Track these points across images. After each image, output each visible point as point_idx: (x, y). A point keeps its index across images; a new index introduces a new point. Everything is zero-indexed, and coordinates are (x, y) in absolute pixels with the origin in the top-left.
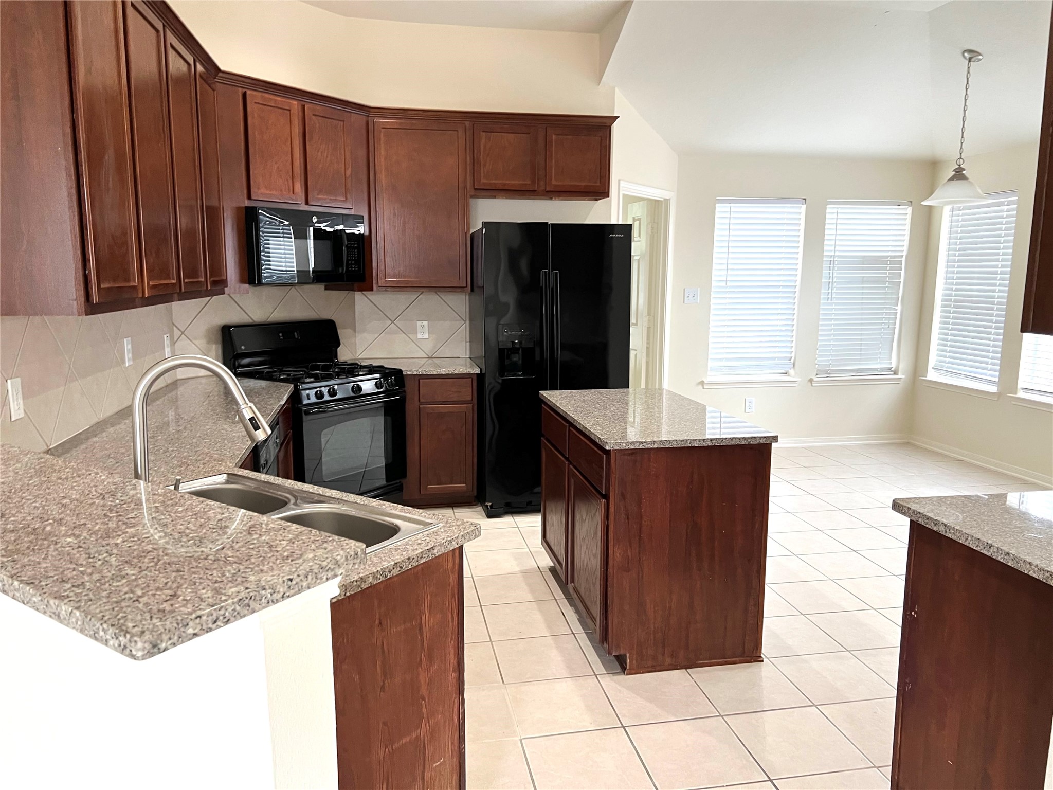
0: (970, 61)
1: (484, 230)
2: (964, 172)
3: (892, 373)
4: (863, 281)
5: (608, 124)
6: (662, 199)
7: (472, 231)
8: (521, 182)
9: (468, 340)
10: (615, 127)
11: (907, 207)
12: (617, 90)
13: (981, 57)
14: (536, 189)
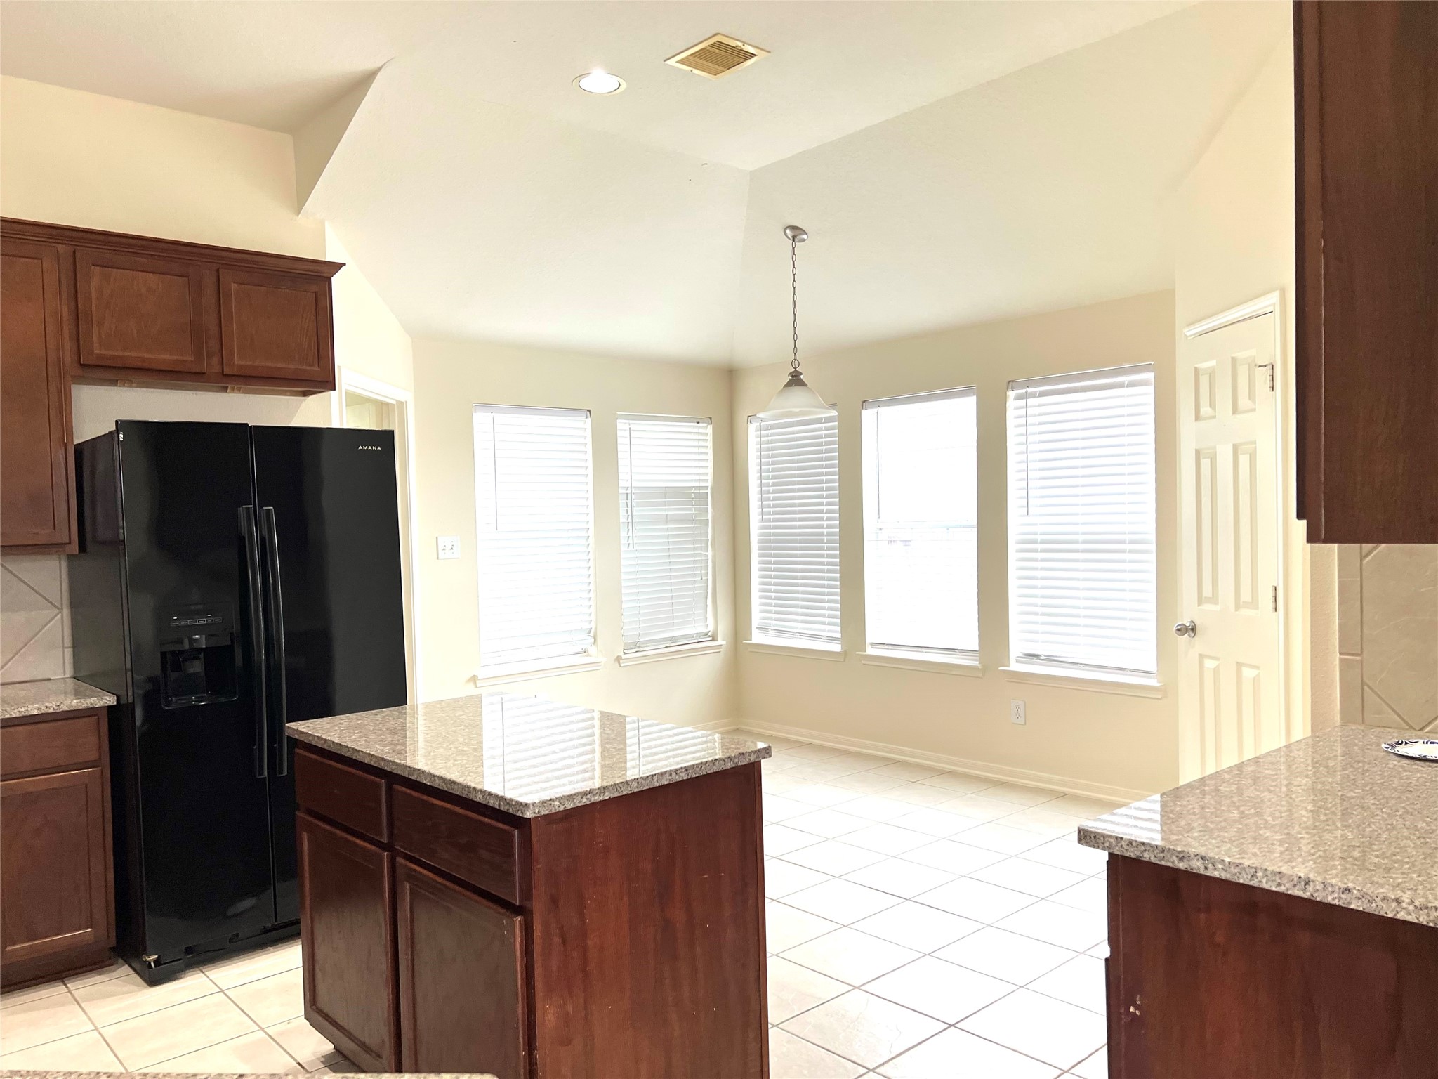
0: (794, 241)
1: (121, 435)
2: (802, 377)
3: (711, 639)
4: (667, 520)
5: (329, 276)
6: (394, 402)
7: (76, 442)
8: (175, 357)
9: (68, 642)
10: (336, 280)
11: (705, 424)
12: (328, 225)
13: (805, 237)
14: (205, 370)
